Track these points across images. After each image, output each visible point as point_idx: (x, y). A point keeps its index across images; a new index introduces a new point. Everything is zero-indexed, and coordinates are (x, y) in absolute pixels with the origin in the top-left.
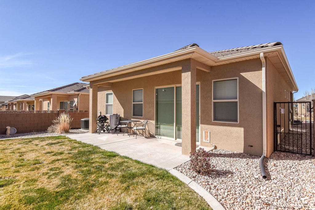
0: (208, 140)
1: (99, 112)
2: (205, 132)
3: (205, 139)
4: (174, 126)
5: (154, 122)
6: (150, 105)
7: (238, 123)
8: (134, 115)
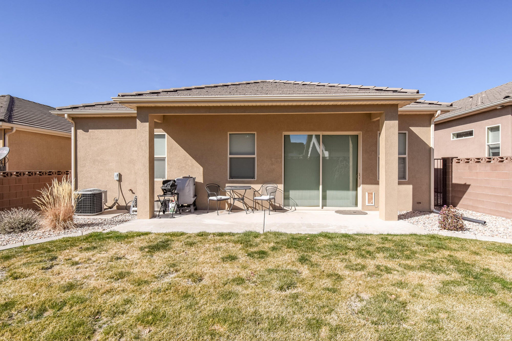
0: (372, 203)
1: (116, 174)
2: (369, 193)
3: (369, 202)
4: (319, 189)
5: (281, 187)
6: (273, 159)
7: (407, 180)
8: (231, 177)
